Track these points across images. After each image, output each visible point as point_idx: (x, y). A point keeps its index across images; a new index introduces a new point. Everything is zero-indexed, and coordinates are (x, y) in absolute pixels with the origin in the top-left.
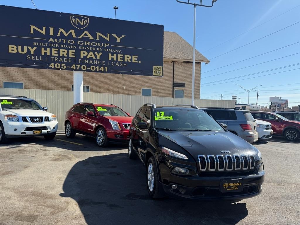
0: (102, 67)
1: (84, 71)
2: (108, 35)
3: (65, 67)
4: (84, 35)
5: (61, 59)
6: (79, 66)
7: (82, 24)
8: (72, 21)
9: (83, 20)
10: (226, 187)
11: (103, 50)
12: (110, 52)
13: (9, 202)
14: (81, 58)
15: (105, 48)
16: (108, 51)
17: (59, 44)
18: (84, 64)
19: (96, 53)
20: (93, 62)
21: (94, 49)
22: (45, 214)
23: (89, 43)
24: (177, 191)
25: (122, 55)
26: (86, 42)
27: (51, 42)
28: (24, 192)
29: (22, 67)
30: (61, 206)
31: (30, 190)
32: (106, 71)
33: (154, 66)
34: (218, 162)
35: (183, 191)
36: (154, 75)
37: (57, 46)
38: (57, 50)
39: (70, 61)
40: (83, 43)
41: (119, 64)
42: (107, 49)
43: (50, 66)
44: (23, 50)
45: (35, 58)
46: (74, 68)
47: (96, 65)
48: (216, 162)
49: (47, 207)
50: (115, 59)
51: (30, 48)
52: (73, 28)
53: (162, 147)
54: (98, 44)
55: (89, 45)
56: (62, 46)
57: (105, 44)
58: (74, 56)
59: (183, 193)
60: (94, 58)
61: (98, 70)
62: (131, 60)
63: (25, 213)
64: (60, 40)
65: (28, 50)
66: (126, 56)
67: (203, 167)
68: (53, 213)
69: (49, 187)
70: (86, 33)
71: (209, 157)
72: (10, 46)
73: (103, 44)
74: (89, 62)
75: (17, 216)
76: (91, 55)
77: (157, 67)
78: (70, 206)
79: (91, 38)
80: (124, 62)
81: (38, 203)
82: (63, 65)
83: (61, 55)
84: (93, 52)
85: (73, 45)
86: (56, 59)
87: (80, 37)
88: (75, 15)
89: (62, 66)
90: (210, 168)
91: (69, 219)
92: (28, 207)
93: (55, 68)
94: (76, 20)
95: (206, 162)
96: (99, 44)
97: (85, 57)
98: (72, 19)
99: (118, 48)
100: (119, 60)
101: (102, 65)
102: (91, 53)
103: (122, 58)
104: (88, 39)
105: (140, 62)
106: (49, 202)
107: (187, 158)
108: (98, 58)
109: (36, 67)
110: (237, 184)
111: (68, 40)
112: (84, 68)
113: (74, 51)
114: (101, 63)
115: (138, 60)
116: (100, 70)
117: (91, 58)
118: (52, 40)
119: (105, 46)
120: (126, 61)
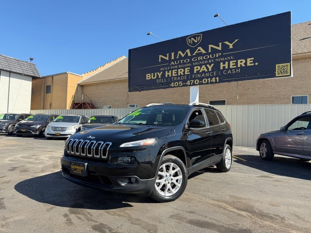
0: (214, 78)
1: (197, 85)
2: (220, 44)
3: (182, 84)
4: (197, 51)
5: (179, 78)
6: (193, 81)
7: (196, 42)
8: (188, 41)
9: (197, 37)
11: (215, 61)
12: (222, 61)
14: (195, 74)
15: (217, 58)
16: (220, 60)
17: (178, 65)
18: (197, 78)
19: (208, 66)
20: (205, 75)
21: (207, 62)
23: (202, 57)
25: (235, 61)
26: (199, 57)
27: (172, 65)
29: (154, 89)
32: (218, 81)
33: (277, 65)
36: (277, 75)
37: (176, 67)
38: (176, 70)
40: (196, 59)
41: (232, 72)
42: (219, 59)
43: (171, 85)
44: (154, 76)
45: (161, 81)
46: (189, 84)
47: (207, 78)
50: (227, 67)
51: (158, 73)
52: (188, 48)
54: (210, 56)
55: (202, 59)
56: (180, 66)
57: (217, 54)
58: (189, 73)
60: (206, 70)
61: (209, 82)
62: (246, 64)
64: (179, 61)
65: (158, 75)
66: (239, 61)
70: (199, 49)
72: (147, 75)
73: (214, 55)
74: (201, 76)
76: (203, 69)
77: (281, 65)
79: (204, 52)
80: (237, 68)
83: (179, 74)
84: (205, 65)
85: (188, 63)
86: (175, 78)
87: (194, 54)
88: (191, 35)
89: (180, 83)
93: (174, 87)
94: (191, 40)
96: (211, 55)
97: (198, 72)
98: (188, 40)
99: (230, 55)
100: (231, 67)
101: (214, 76)
102: (204, 66)
103: (235, 64)
104: (200, 54)
105: (257, 64)
108: (210, 70)
109: (162, 88)
111: (184, 60)
112: (197, 82)
113: (189, 68)
114: (213, 74)
115: (254, 62)
116: (212, 81)
117: (204, 72)
118: (173, 63)
119: (217, 56)
120: (239, 66)
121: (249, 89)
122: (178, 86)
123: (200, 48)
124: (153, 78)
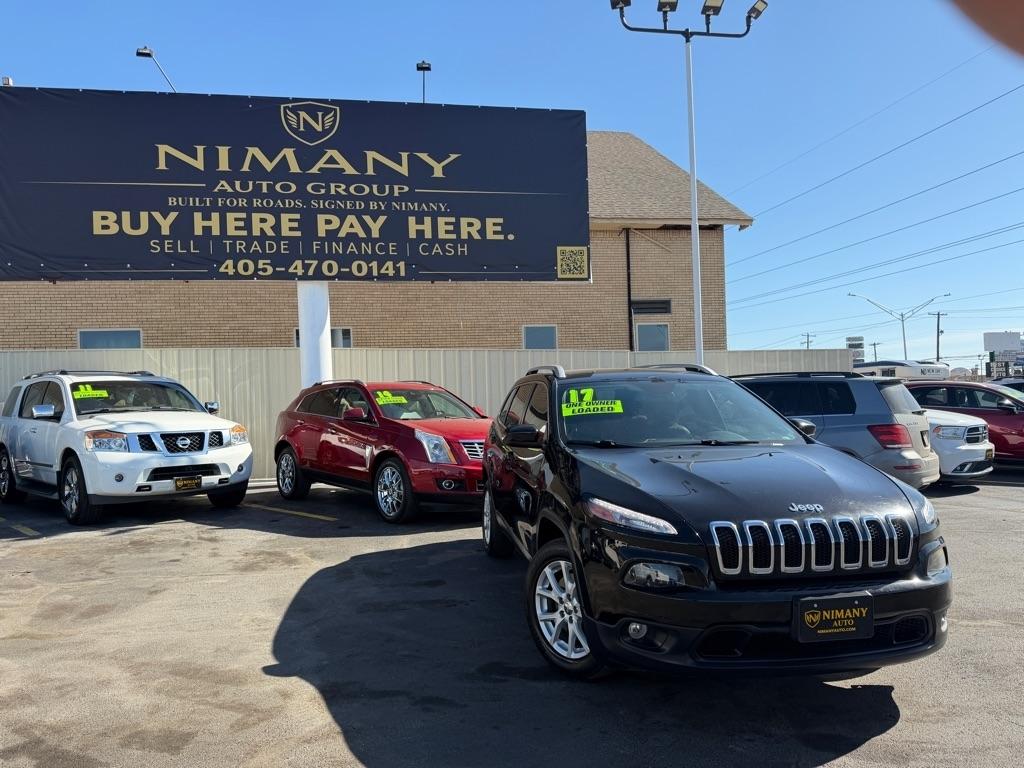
0: (390, 264)
1: (333, 278)
2: (405, 156)
3: (270, 270)
4: (325, 163)
5: (256, 246)
6: (315, 263)
7: (319, 128)
8: (286, 119)
9: (320, 114)
10: (813, 623)
11: (389, 206)
12: (413, 213)
13: (105, 694)
14: (321, 239)
15: (398, 200)
16: (406, 207)
17: (249, 198)
18: (331, 256)
19: (367, 219)
20: (359, 248)
21: (360, 205)
22: (215, 729)
23: (343, 187)
24: (647, 643)
25: (453, 220)
26: (332, 185)
27: (223, 193)
28: (148, 664)
29: (135, 277)
30: (265, 705)
31: (168, 658)
32: (403, 273)
33: (559, 249)
34: (782, 544)
35: (666, 644)
36: (559, 275)
37: (243, 202)
38: (244, 215)
39: (285, 249)
40: (322, 187)
41: (444, 250)
42: (403, 204)
43: (222, 270)
44: (135, 224)
45: (174, 247)
46: (300, 272)
47: (368, 259)
48: (772, 544)
49: (221, 706)
50: (428, 235)
51: (157, 215)
52: (289, 142)
53: (587, 501)
54: (371, 188)
55: (344, 193)
56: (256, 203)
57: (396, 187)
58: (298, 234)
59: (667, 648)
60: (362, 234)
62: (482, 231)
63: (153, 725)
64: (251, 183)
65: (154, 225)
66: (464, 221)
67: (731, 562)
68: (240, 726)
69: (226, 649)
70: (331, 157)
71: (750, 528)
72: (97, 215)
73: (387, 187)
74: (345, 249)
75: (130, 736)
76: (352, 226)
77: (568, 249)
78: (292, 704)
79: (350, 170)
80: (459, 241)
81: (195, 696)
82: (264, 264)
83: (256, 232)
84: (359, 215)
85: (293, 197)
86: (241, 244)
87: (314, 170)
88: (295, 100)
89: (260, 266)
90: (755, 566)
91: (292, 743)
92: (163, 709)
93: (237, 276)
94: (298, 116)
95: (740, 545)
96: (375, 187)
97: (332, 235)
99: (437, 198)
100: (442, 235)
101: (388, 258)
102: (351, 219)
103: (451, 228)
104: (338, 175)
105: (511, 237)
106: (228, 693)
107: (673, 531)
108: (375, 234)
109: (178, 277)
110: (852, 612)
111: (275, 184)
112: (330, 268)
113: (298, 216)
114: (384, 248)
115: (504, 232)
116: (383, 271)
117: (352, 237)
118: (224, 185)
119: (396, 194)
120: (464, 236)
121: (417, 298)
122: (255, 275)
123: (335, 154)
124: (128, 229)
